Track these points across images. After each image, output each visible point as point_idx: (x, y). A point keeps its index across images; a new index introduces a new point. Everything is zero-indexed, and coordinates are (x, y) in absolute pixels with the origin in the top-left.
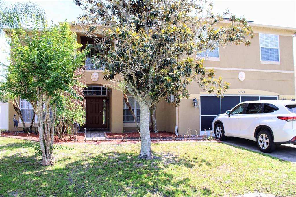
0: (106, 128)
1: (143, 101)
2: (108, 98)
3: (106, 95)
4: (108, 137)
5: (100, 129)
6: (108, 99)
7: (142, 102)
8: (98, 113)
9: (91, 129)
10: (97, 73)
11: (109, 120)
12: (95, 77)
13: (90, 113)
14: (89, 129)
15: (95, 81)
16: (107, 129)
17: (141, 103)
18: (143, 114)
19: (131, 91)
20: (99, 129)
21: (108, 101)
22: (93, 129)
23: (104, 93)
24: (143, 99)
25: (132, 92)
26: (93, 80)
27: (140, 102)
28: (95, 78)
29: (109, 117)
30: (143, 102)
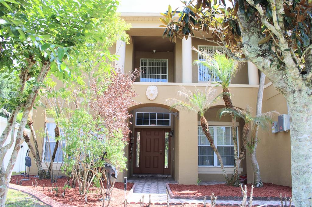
0: (170, 174)
1: (305, 89)
2: (172, 130)
3: (170, 126)
4: (173, 195)
5: (161, 176)
6: (173, 132)
7: (300, 91)
8: (158, 152)
9: (146, 176)
10: (155, 86)
11: (174, 163)
12: (152, 92)
13: (146, 151)
14: (143, 175)
15: (153, 99)
16: (170, 176)
17: (297, 93)
18: (305, 136)
19: (258, 55)
20: (158, 176)
21: (172, 133)
22: (150, 175)
23: (167, 122)
24: (303, 80)
25: (263, 56)
26: (149, 97)
27: (294, 92)
28: (152, 95)
29: (174, 158)
30: (303, 93)
